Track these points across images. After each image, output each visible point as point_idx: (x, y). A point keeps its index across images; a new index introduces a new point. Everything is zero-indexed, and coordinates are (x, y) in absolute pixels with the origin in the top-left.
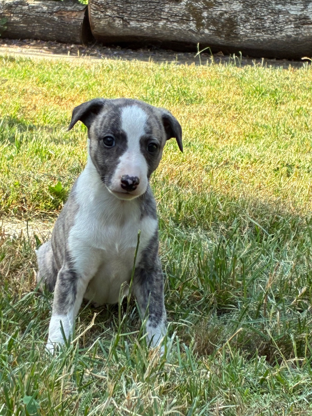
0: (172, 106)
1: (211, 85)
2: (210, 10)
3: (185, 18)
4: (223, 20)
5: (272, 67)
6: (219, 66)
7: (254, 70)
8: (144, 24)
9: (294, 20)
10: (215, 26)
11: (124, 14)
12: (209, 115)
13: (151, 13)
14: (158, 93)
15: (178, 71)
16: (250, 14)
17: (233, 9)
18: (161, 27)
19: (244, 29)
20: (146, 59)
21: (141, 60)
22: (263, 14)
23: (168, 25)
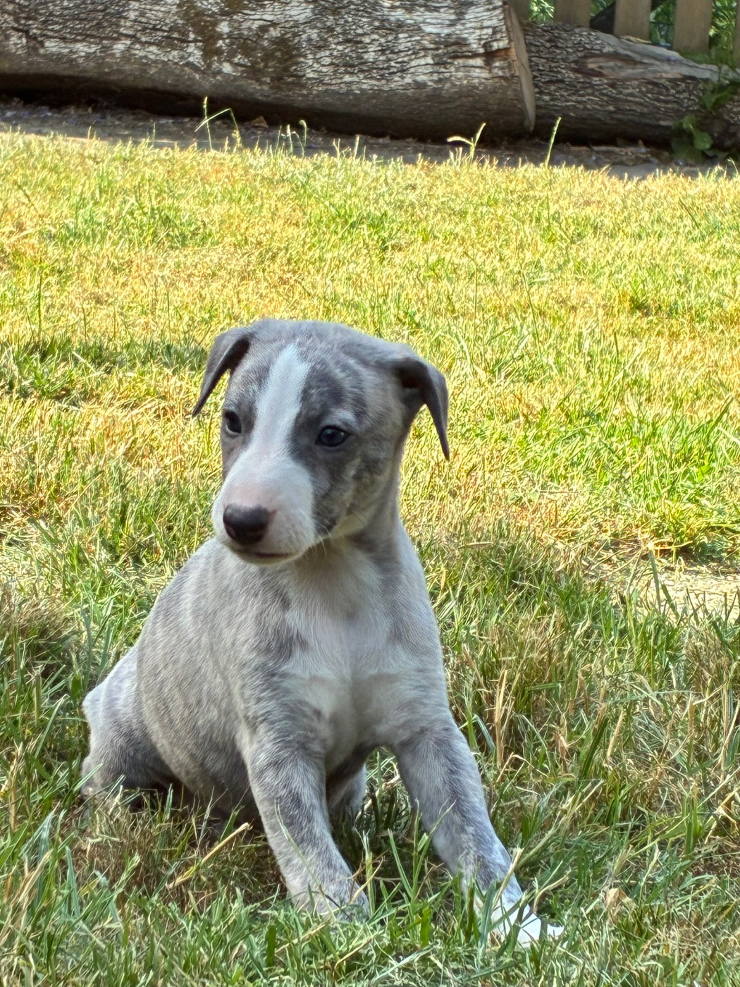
0: (137, 249)
1: (231, 200)
2: (235, 17)
3: (176, 35)
4: (266, 43)
5: (378, 159)
6: (254, 154)
7: (335, 166)
8: (79, 46)
9: (432, 46)
10: (246, 55)
11: (31, 22)
12: (222, 273)
13: (95, 22)
14: (103, 220)
15: (157, 163)
16: (330, 30)
17: (291, 16)
18: (118, 55)
19: (315, 65)
20: (81, 131)
21: (69, 135)
22: (360, 31)
23: (137, 52)
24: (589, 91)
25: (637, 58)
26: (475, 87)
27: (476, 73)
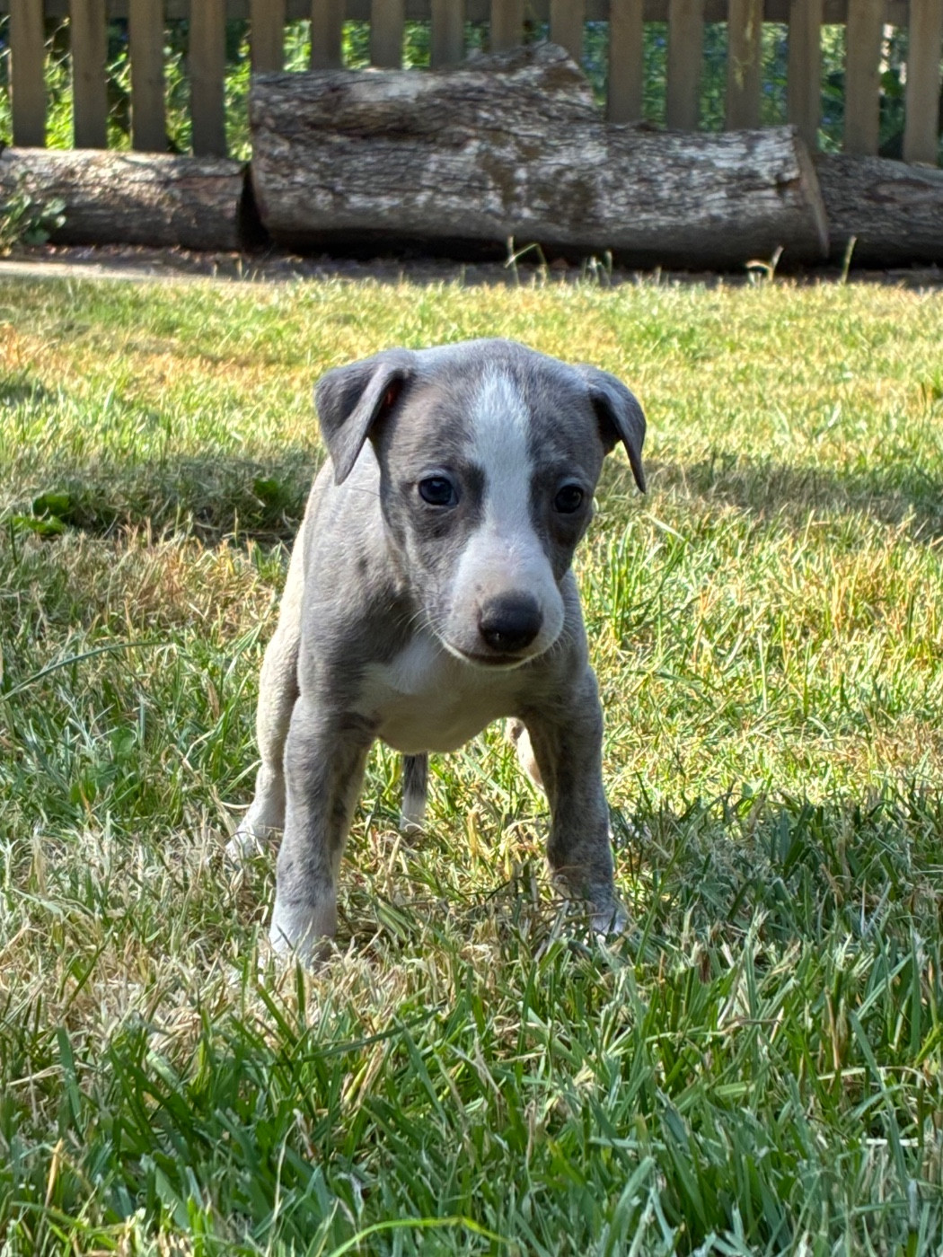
2: (532, 163)
3: (475, 184)
4: (563, 187)
5: (680, 285)
6: (562, 287)
7: (640, 293)
8: (383, 199)
9: (725, 180)
10: (544, 198)
11: (336, 179)
13: (398, 176)
15: (469, 300)
16: (624, 170)
17: (586, 159)
18: (421, 206)
19: (613, 206)
20: (392, 279)
21: (383, 281)
22: (654, 170)
23: (439, 202)
24: (882, 217)
25: (927, 181)
26: (768, 217)
27: (770, 204)
